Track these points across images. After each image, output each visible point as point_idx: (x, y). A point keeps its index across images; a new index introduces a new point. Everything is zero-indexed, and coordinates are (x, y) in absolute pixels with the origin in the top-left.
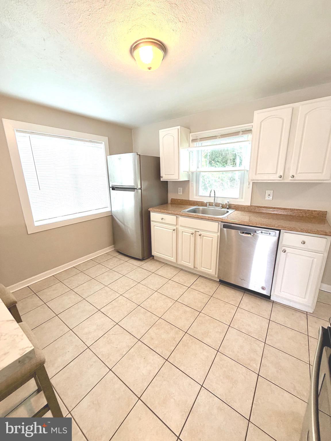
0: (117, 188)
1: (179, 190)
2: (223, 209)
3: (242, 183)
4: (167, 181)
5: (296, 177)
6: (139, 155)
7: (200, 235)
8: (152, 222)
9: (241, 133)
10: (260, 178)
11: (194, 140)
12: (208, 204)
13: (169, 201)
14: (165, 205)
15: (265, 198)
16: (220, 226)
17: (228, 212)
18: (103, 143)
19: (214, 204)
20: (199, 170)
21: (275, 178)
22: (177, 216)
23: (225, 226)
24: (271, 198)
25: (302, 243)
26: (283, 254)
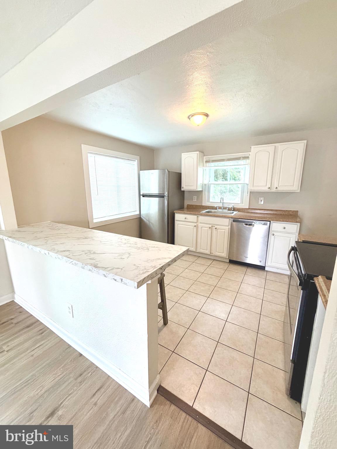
0: (146, 195)
1: (194, 199)
2: (229, 211)
3: (243, 192)
4: (184, 191)
5: (279, 189)
6: (169, 171)
7: (216, 228)
8: (176, 222)
9: (242, 158)
10: (256, 189)
11: (207, 162)
12: (218, 208)
13: (185, 206)
14: (183, 209)
15: (258, 203)
16: (230, 221)
17: (233, 213)
18: (136, 160)
19: (222, 208)
20: (210, 183)
21: (265, 189)
22: (198, 215)
23: (234, 221)
24: (262, 203)
25: (283, 228)
26: (273, 237)
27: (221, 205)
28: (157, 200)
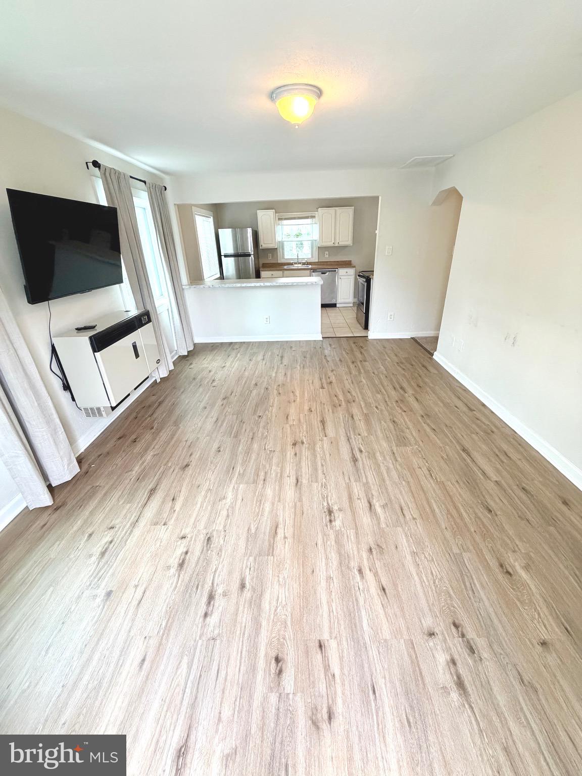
1: (269, 256)
3: (312, 248)
5: (340, 243)
9: (310, 217)
11: (279, 219)
12: (294, 263)
15: (325, 257)
18: (212, 218)
19: (298, 263)
25: (345, 273)
26: (340, 280)
27: (296, 261)
28: (232, 259)
